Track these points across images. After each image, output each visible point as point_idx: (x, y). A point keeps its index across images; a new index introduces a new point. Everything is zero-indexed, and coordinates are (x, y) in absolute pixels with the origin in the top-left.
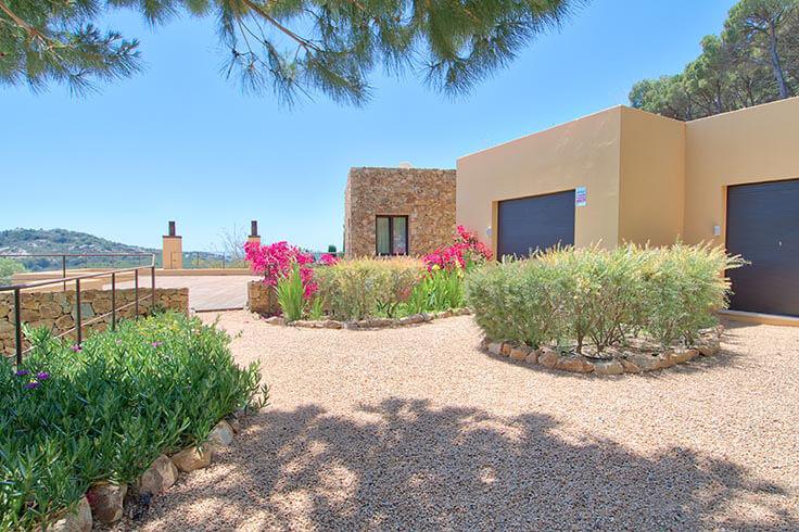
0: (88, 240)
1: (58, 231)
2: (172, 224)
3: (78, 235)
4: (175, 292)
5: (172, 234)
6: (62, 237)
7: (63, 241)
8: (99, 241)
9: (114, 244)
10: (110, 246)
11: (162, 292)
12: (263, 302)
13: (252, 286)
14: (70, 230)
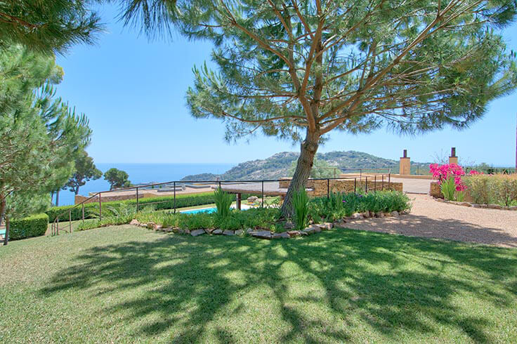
0: (365, 156)
1: (351, 152)
2: (405, 151)
3: (360, 153)
4: (397, 184)
5: (405, 156)
6: (353, 155)
7: (353, 157)
8: (370, 157)
9: (378, 159)
10: (376, 159)
11: (392, 184)
12: (436, 192)
13: (432, 184)
14: (356, 151)
